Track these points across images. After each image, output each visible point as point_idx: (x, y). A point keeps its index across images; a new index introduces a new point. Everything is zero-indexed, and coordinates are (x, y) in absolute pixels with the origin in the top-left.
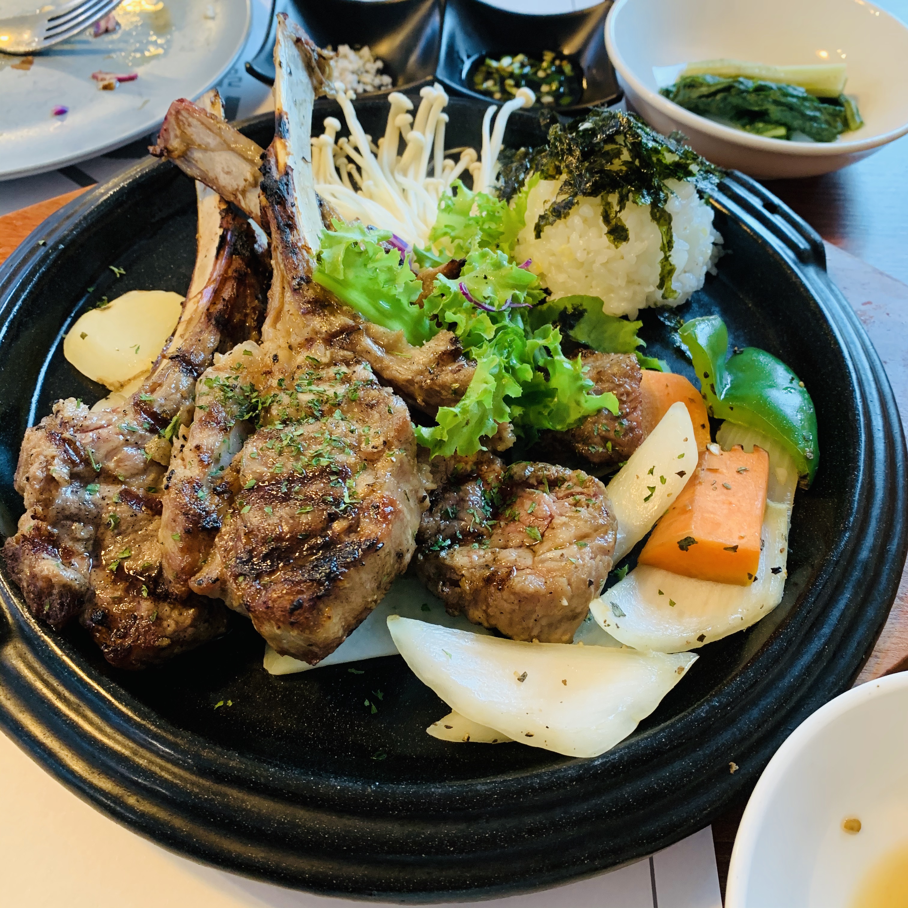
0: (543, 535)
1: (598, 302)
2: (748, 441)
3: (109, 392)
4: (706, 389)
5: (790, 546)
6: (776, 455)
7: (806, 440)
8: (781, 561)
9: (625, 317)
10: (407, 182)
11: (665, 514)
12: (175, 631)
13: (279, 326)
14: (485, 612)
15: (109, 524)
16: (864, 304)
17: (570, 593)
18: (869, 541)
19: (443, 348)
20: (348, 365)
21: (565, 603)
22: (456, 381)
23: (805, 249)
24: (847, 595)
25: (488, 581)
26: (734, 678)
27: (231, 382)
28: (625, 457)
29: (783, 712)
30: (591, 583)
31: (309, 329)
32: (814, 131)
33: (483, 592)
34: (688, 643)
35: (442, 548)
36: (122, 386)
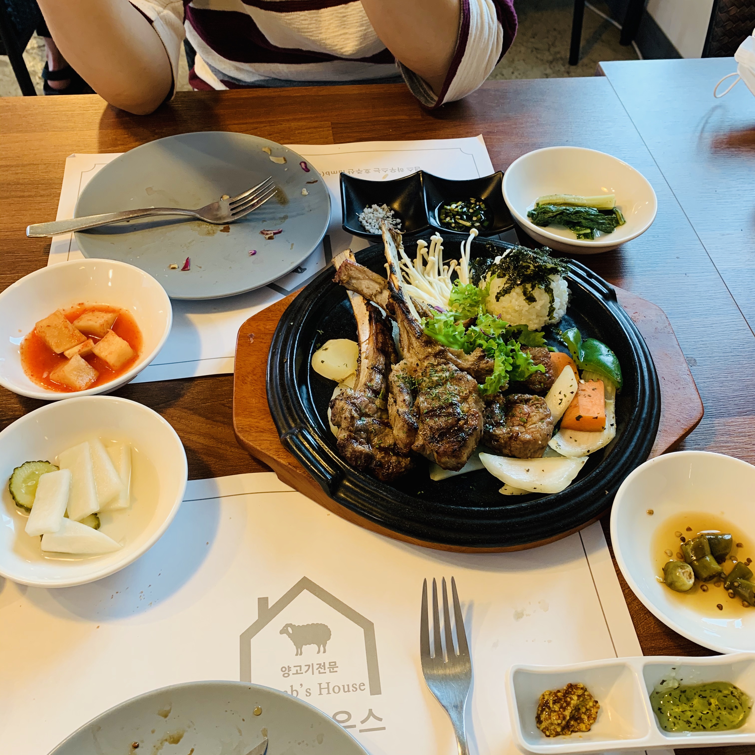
0: (527, 420)
1: (526, 326)
2: (594, 377)
3: (338, 383)
4: (575, 358)
5: (616, 416)
6: (606, 381)
7: (617, 375)
8: (613, 421)
9: (536, 331)
10: (431, 279)
11: (568, 408)
12: (405, 466)
13: (411, 352)
14: (510, 450)
15: (373, 431)
16: (634, 313)
17: (541, 439)
18: (645, 410)
19: (479, 355)
20: (445, 364)
21: (540, 442)
22: (487, 367)
23: (607, 293)
24: (639, 431)
25: (511, 438)
26: (603, 462)
27: (405, 376)
28: (549, 388)
29: (621, 473)
30: (548, 435)
31: (427, 352)
32: (603, 228)
33: (509, 443)
34: (584, 453)
35: (490, 429)
36: (343, 380)
